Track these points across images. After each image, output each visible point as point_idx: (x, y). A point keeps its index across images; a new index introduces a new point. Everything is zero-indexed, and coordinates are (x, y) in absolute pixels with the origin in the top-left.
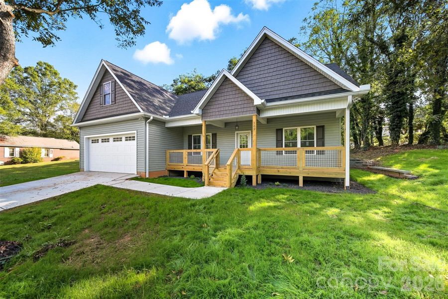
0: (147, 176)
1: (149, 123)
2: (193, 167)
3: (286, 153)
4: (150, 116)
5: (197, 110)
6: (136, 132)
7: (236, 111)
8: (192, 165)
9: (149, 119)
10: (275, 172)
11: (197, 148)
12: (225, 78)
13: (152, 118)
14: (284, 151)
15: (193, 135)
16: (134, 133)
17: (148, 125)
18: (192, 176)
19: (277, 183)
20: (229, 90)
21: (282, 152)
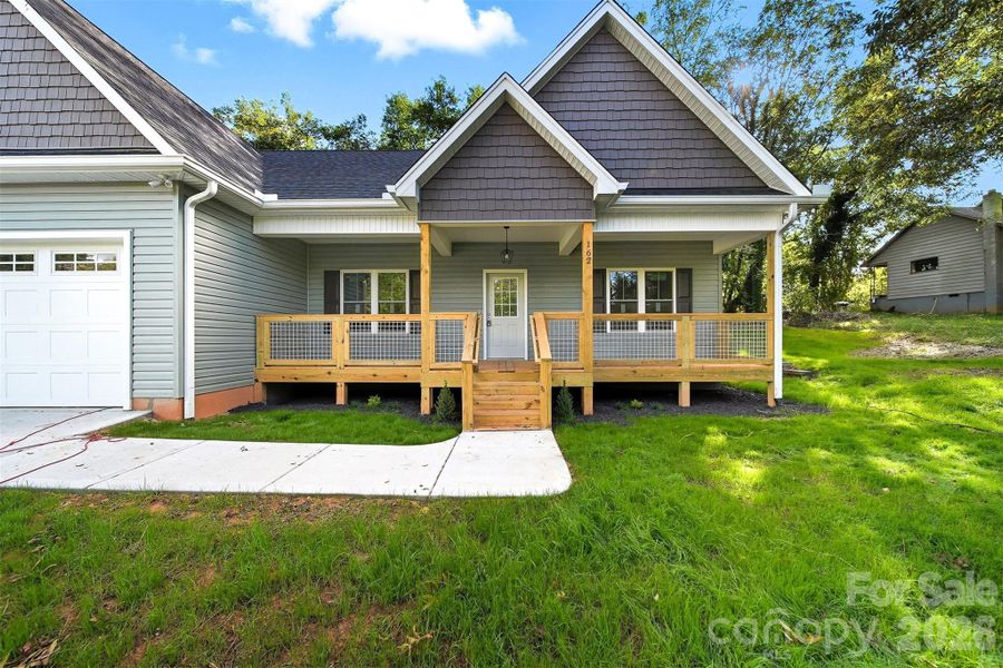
0: (190, 412)
1: (199, 207)
2: (370, 371)
3: (615, 326)
4: (206, 180)
5: (407, 186)
6: (126, 235)
7: (536, 205)
8: (365, 362)
9: (203, 189)
10: (626, 375)
11: (358, 310)
12: (505, 106)
13: (213, 189)
14: (608, 323)
15: (342, 272)
16: (120, 242)
17: (190, 212)
18: (374, 400)
19: (635, 403)
20: (514, 141)
21: (604, 324)
